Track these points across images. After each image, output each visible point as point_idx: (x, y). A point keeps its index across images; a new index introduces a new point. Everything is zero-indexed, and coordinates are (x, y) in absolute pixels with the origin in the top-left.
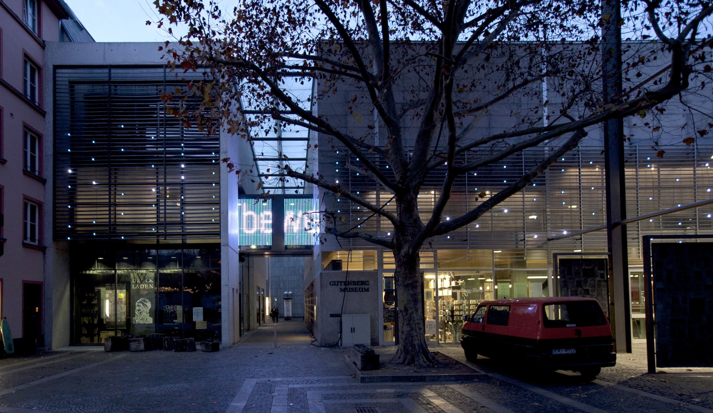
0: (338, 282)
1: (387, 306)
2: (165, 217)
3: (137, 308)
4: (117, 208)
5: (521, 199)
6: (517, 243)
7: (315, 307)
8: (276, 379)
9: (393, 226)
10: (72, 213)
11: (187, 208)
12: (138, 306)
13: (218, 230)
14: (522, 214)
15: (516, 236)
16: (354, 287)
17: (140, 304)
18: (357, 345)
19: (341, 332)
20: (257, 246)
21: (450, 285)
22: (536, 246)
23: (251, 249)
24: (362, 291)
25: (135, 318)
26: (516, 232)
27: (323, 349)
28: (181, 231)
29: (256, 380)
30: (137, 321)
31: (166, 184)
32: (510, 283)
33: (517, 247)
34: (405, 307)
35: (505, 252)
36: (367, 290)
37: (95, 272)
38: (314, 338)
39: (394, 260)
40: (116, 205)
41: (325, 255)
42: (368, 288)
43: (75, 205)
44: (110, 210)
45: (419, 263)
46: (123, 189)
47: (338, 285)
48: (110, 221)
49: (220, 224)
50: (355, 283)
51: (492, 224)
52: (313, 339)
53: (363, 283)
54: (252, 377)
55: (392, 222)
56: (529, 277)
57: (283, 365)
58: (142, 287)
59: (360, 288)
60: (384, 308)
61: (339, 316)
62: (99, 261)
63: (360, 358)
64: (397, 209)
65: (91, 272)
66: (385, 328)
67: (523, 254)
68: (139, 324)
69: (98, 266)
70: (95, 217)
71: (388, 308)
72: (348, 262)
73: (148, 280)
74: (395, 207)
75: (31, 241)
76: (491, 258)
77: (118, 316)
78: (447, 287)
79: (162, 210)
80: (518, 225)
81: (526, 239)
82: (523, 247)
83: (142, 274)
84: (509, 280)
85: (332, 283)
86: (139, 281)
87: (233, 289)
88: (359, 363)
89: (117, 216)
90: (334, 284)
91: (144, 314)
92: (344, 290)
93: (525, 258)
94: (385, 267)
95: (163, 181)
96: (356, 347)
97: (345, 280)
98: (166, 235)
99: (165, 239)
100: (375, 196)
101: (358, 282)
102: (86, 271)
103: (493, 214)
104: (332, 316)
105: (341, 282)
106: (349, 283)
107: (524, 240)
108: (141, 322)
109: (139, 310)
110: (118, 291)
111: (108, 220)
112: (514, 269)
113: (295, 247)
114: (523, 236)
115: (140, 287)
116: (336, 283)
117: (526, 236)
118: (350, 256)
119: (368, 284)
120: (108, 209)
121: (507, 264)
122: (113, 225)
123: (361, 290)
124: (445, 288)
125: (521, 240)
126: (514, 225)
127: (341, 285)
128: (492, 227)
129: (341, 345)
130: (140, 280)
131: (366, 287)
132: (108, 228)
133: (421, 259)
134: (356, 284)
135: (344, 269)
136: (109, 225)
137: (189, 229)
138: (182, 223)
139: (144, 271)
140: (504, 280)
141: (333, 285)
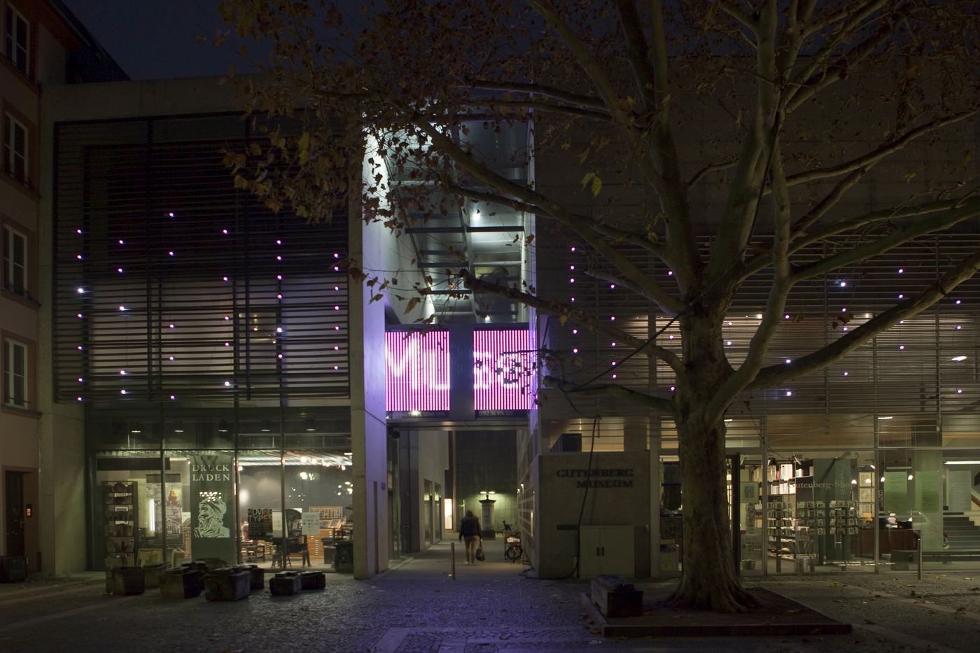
0: (573, 471)
1: (667, 512)
2: (248, 364)
3: (202, 512)
4: (164, 350)
5: (934, 327)
6: (923, 403)
7: (532, 514)
8: (446, 630)
9: (674, 375)
10: (86, 358)
11: (290, 347)
12: (203, 509)
13: (346, 384)
14: (933, 353)
15: (922, 390)
16: (602, 479)
17: (206, 506)
18: (604, 576)
19: (578, 556)
20: (423, 412)
21: (794, 475)
22: (960, 409)
23: (411, 417)
24: (620, 486)
25: (199, 528)
26: (922, 384)
27: (543, 582)
28: (278, 386)
29: (407, 630)
30: (201, 533)
31: (248, 309)
32: (910, 472)
33: (923, 410)
34: (694, 512)
35: (902, 418)
36: (630, 484)
37: (126, 454)
38: (530, 564)
39: (675, 433)
40: (160, 344)
41: (547, 425)
42: (631, 482)
43: (89, 345)
44: (149, 353)
45: (724, 440)
46: (172, 317)
47: (572, 475)
48: (150, 372)
49: (348, 374)
50: (605, 473)
51: (875, 369)
52: (527, 567)
53: (620, 472)
54: (401, 626)
55: (673, 367)
56: (948, 463)
57: (463, 608)
58: (210, 478)
59: (615, 482)
60: (662, 515)
61: (576, 528)
62: (132, 436)
63: (605, 596)
64: (682, 346)
65: (120, 453)
66: (663, 548)
67: (935, 422)
68: (205, 539)
69: (131, 443)
70: (124, 364)
71: (668, 516)
72: (593, 436)
73: (221, 468)
74: (679, 342)
75: (16, 402)
76: (873, 429)
77: (169, 525)
78: (786, 479)
79: (243, 351)
80: (925, 372)
81: (941, 396)
82: (935, 409)
83: (209, 457)
84: (910, 468)
85: (561, 473)
86: (203, 469)
87: (375, 483)
88: (604, 605)
89: (164, 363)
90: (566, 474)
91: (214, 522)
92: (586, 485)
93: (938, 429)
94: (665, 445)
95: (243, 302)
96: (601, 580)
97: (587, 468)
98: (249, 394)
99: (248, 399)
100: (646, 324)
101: (612, 471)
102: (111, 451)
103: (878, 353)
104: (560, 527)
105: (579, 471)
106: (596, 472)
107: (937, 397)
108: (210, 535)
109: (205, 516)
110: (167, 485)
111: (146, 369)
112: (916, 448)
113: (493, 413)
114: (934, 390)
115: (205, 478)
116: (570, 473)
117: (941, 390)
118: (596, 428)
119: (632, 475)
120: (145, 350)
121: (904, 441)
122: (155, 377)
123: (617, 484)
124: (783, 482)
125: (931, 398)
126: (918, 372)
127: (579, 476)
128: (875, 375)
129: (578, 576)
130: (207, 467)
131: (627, 479)
132: (146, 382)
133: (728, 432)
134: (607, 475)
135: (586, 448)
136: (149, 377)
137: (292, 383)
138: (280, 373)
139: (213, 453)
140: (899, 468)
141: (563, 476)
